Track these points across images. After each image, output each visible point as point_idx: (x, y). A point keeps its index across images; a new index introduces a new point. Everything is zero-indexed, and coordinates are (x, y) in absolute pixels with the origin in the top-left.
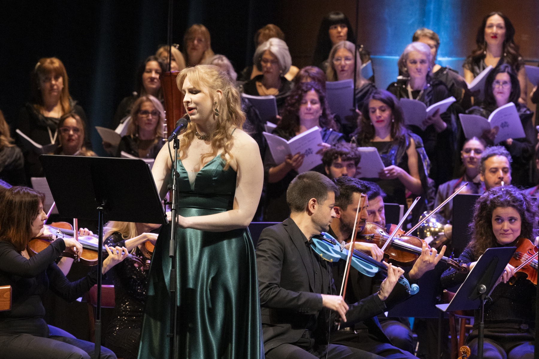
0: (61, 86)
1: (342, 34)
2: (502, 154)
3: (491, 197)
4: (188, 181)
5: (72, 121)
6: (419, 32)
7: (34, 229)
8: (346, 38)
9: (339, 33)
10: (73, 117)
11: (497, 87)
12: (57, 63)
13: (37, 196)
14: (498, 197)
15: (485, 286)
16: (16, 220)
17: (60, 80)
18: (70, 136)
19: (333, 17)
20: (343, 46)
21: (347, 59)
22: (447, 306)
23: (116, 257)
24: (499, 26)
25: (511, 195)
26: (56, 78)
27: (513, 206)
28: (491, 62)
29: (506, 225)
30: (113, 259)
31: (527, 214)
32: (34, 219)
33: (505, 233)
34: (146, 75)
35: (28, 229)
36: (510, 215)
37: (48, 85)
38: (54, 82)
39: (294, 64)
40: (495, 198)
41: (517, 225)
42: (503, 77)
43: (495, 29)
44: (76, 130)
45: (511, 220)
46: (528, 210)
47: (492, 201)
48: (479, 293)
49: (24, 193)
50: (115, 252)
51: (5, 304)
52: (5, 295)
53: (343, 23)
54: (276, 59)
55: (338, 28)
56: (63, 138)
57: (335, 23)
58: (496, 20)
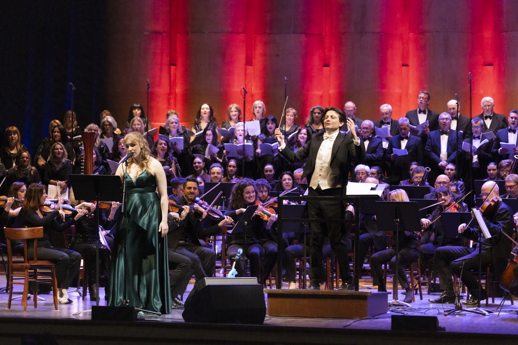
0: (17, 139)
1: (137, 113)
2: (218, 166)
4: (133, 182)
5: (25, 154)
6: (169, 112)
8: (139, 115)
9: (136, 112)
10: (26, 152)
11: (207, 137)
12: (15, 128)
15: (246, 222)
17: (16, 135)
18: (25, 160)
19: (135, 105)
20: (136, 119)
21: (138, 125)
22: (232, 231)
24: (207, 108)
26: (14, 135)
28: (204, 125)
37: (10, 137)
38: (13, 136)
39: (118, 127)
42: (209, 132)
43: (205, 110)
44: (27, 158)
48: (244, 225)
51: (41, 235)
52: (41, 231)
53: (139, 108)
54: (110, 124)
55: (137, 110)
56: (21, 161)
57: (135, 108)
58: (205, 106)
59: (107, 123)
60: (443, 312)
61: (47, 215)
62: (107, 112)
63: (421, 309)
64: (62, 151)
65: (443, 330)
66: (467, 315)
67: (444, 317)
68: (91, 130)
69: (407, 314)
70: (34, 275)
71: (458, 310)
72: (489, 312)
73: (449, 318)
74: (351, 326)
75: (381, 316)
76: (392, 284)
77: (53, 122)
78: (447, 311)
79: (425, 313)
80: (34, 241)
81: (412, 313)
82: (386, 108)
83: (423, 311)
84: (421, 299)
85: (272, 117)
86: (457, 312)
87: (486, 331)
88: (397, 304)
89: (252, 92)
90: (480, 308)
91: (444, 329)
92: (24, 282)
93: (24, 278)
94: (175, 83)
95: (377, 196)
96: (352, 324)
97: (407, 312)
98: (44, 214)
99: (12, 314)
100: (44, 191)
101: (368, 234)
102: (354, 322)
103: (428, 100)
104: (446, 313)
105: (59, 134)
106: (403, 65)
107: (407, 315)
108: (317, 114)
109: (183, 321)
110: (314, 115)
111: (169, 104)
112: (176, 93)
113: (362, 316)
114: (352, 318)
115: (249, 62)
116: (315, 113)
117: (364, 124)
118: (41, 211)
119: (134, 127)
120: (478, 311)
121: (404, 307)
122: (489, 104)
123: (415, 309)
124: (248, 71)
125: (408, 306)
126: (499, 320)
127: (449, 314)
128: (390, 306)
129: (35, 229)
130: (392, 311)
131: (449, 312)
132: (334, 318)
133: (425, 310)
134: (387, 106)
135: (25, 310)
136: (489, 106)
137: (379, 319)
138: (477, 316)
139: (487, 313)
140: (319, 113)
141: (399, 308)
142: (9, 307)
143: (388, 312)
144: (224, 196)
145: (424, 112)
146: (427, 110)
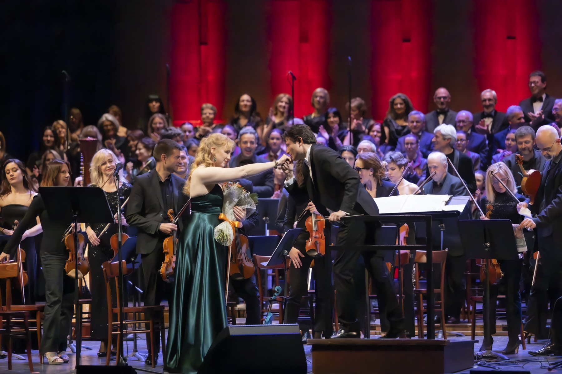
9: (154, 106)
19: (152, 97)
20: (157, 117)
24: (248, 101)
34: (45, 138)
43: (245, 103)
51: (14, 273)
52: (14, 268)
53: (157, 100)
54: (112, 123)
55: (154, 103)
57: (151, 101)
58: (246, 97)
59: (108, 123)
63: (519, 361)
67: (547, 371)
69: (499, 368)
70: (7, 327)
73: (554, 373)
75: (465, 371)
76: (483, 329)
79: (523, 367)
80: (6, 282)
81: (506, 368)
82: (489, 94)
83: (522, 365)
84: (524, 348)
85: (334, 110)
88: (490, 355)
94: (206, 68)
95: (458, 212)
97: (500, 367)
104: (550, 367)
106: (509, 38)
107: (499, 370)
108: (399, 105)
111: (199, 95)
112: (207, 81)
115: (304, 38)
116: (397, 104)
117: (460, 116)
119: (154, 126)
121: (496, 360)
123: (511, 362)
124: (303, 50)
125: (503, 359)
127: (554, 368)
128: (479, 359)
129: (8, 265)
130: (480, 365)
131: (554, 366)
133: (524, 363)
134: (490, 92)
140: (401, 104)
141: (490, 361)
143: (475, 367)
144: (266, 216)
145: (541, 100)
146: (544, 96)
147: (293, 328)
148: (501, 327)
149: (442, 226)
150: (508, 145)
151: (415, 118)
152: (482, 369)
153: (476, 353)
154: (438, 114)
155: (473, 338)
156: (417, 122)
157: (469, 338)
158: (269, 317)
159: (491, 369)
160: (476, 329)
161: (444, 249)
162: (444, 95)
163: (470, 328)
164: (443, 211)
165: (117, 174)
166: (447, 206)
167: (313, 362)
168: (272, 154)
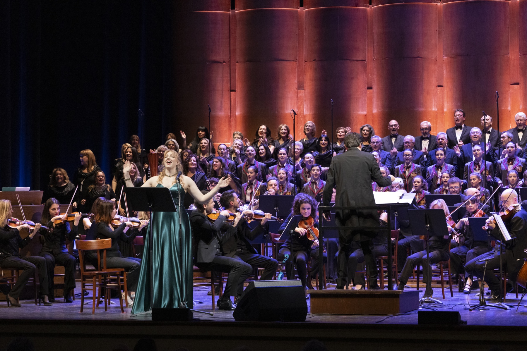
0: (86, 160)
3: (300, 199)
5: (101, 173)
7: (112, 215)
9: (200, 133)
13: (112, 203)
14: (303, 199)
16: (105, 213)
17: (85, 157)
18: (100, 179)
23: (144, 224)
24: (264, 129)
25: (308, 199)
26: (82, 157)
27: (309, 203)
29: (306, 211)
30: (143, 225)
31: (314, 206)
32: (112, 212)
33: (305, 214)
35: (110, 216)
36: (308, 207)
40: (302, 200)
41: (310, 211)
44: (102, 177)
45: (309, 209)
46: (314, 204)
47: (301, 201)
48: (290, 233)
49: (107, 202)
50: (143, 222)
51: (109, 246)
52: (109, 242)
56: (97, 180)
57: (199, 130)
58: (263, 127)
59: (171, 143)
60: (469, 307)
61: (117, 228)
62: (172, 134)
63: (450, 305)
64: (135, 170)
65: (464, 324)
66: (490, 309)
67: (468, 312)
68: (160, 151)
69: (436, 310)
70: (105, 282)
71: (482, 305)
72: (511, 306)
73: (474, 313)
74: (383, 321)
75: (413, 312)
77: (124, 145)
78: (472, 307)
79: (452, 309)
80: (103, 251)
81: (441, 309)
82: (425, 124)
83: (451, 307)
84: (452, 296)
86: (481, 307)
87: (505, 324)
88: (430, 301)
89: (304, 114)
90: (503, 303)
91: (466, 322)
92: (92, 288)
93: (92, 284)
94: (235, 107)
96: (385, 320)
97: (437, 308)
98: (115, 227)
99: (84, 317)
100: (114, 207)
101: (405, 239)
102: (387, 318)
103: (464, 116)
104: (471, 308)
105: (131, 154)
106: (439, 86)
107: (437, 311)
108: (366, 131)
109: (234, 320)
110: (363, 132)
111: (230, 126)
112: (236, 116)
113: (395, 313)
114: (386, 315)
115: (300, 86)
117: (406, 139)
118: (112, 225)
120: (500, 306)
121: (434, 304)
122: (521, 118)
123: (444, 305)
124: (300, 95)
125: (438, 303)
126: (518, 313)
127: (474, 309)
128: (422, 303)
129: (104, 241)
130: (423, 307)
131: (474, 308)
132: (370, 315)
133: (453, 306)
134: (426, 123)
135: (94, 313)
136: (521, 120)
137: (410, 315)
138: (500, 310)
139: (508, 307)
140: (367, 131)
141: (430, 305)
142: (82, 311)
143: (420, 309)
144: (276, 207)
145: (461, 128)
146: (463, 126)
147: (297, 283)
148: (435, 282)
149: (396, 214)
150: (438, 158)
151: (375, 140)
152: (424, 310)
153: (420, 299)
154: (391, 137)
155: (418, 289)
156: (376, 142)
157: (415, 289)
158: (280, 275)
159: (431, 310)
160: (420, 283)
161: (397, 229)
162: (395, 124)
163: (416, 283)
164: (398, 203)
165: (178, 178)
166: (401, 199)
167: (311, 305)
168: (280, 165)
